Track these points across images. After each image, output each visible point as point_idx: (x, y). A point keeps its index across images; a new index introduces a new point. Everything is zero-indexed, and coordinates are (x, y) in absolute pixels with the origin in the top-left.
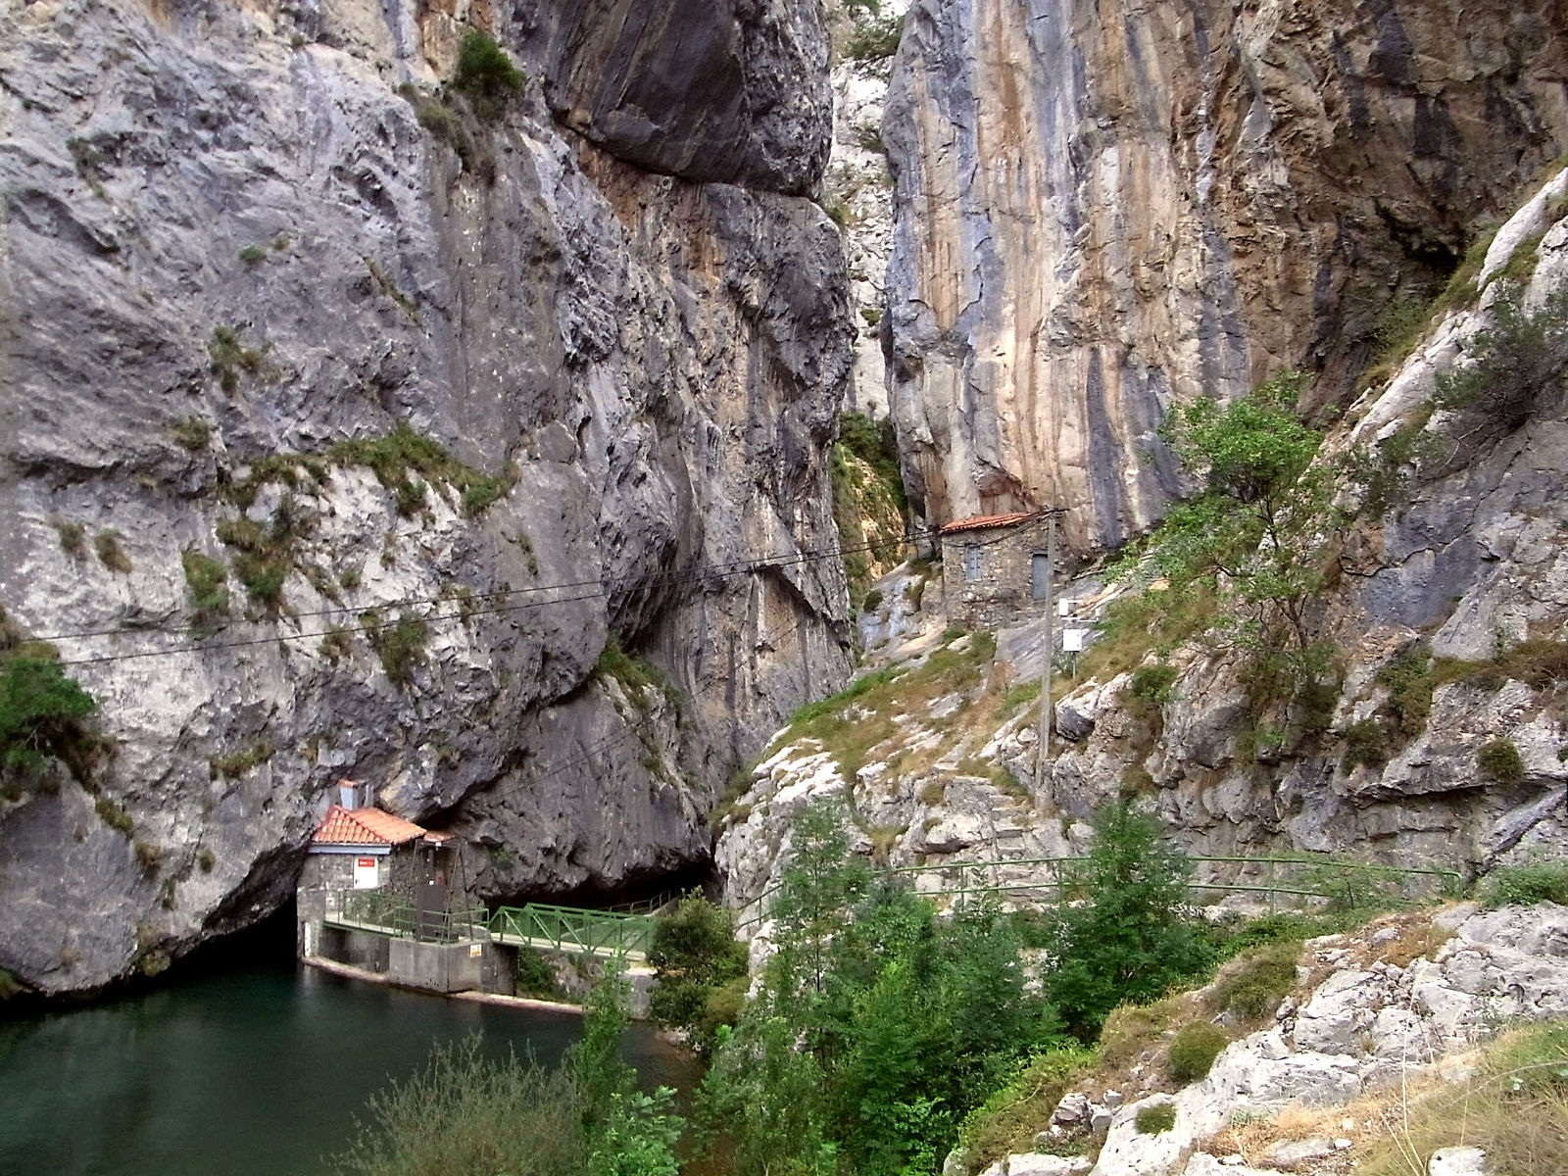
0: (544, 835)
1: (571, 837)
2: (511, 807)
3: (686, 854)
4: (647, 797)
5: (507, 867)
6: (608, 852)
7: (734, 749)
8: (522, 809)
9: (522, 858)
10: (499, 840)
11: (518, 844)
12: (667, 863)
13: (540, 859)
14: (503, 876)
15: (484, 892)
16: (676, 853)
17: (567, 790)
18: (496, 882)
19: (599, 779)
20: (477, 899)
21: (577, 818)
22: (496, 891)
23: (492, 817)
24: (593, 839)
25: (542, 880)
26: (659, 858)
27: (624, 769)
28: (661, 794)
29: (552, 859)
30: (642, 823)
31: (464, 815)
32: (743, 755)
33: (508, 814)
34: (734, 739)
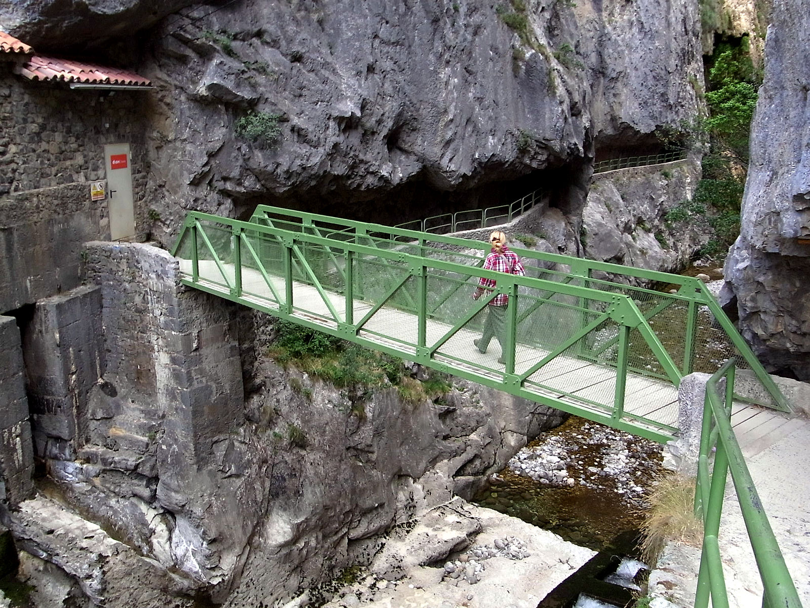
0: (341, 97)
1: (390, 107)
2: (275, 44)
3: (557, 148)
4: (509, 68)
5: (270, 145)
6: (449, 134)
7: (600, 54)
8: (296, 48)
9: (298, 132)
10: (246, 94)
11: (286, 105)
12: (532, 158)
13: (333, 135)
14: (259, 159)
15: (229, 186)
16: (544, 145)
17: (384, 31)
18: (246, 170)
19: (436, 21)
20: (214, 196)
21: (400, 78)
22: (249, 183)
23: (229, 52)
24: (425, 112)
25: (340, 169)
26: (523, 151)
27: (476, 19)
28: (527, 64)
29: (354, 139)
30: (501, 100)
31: (172, 45)
32: (608, 61)
33: (268, 55)
34: (601, 43)
